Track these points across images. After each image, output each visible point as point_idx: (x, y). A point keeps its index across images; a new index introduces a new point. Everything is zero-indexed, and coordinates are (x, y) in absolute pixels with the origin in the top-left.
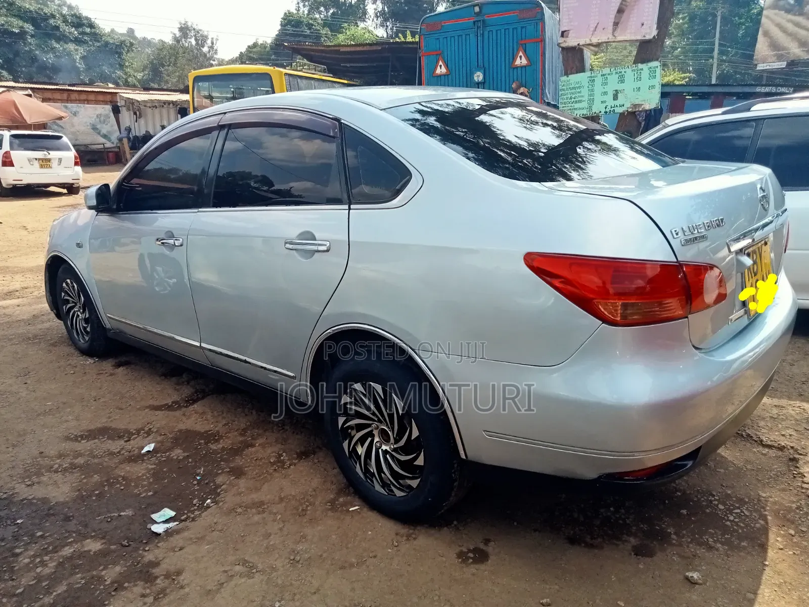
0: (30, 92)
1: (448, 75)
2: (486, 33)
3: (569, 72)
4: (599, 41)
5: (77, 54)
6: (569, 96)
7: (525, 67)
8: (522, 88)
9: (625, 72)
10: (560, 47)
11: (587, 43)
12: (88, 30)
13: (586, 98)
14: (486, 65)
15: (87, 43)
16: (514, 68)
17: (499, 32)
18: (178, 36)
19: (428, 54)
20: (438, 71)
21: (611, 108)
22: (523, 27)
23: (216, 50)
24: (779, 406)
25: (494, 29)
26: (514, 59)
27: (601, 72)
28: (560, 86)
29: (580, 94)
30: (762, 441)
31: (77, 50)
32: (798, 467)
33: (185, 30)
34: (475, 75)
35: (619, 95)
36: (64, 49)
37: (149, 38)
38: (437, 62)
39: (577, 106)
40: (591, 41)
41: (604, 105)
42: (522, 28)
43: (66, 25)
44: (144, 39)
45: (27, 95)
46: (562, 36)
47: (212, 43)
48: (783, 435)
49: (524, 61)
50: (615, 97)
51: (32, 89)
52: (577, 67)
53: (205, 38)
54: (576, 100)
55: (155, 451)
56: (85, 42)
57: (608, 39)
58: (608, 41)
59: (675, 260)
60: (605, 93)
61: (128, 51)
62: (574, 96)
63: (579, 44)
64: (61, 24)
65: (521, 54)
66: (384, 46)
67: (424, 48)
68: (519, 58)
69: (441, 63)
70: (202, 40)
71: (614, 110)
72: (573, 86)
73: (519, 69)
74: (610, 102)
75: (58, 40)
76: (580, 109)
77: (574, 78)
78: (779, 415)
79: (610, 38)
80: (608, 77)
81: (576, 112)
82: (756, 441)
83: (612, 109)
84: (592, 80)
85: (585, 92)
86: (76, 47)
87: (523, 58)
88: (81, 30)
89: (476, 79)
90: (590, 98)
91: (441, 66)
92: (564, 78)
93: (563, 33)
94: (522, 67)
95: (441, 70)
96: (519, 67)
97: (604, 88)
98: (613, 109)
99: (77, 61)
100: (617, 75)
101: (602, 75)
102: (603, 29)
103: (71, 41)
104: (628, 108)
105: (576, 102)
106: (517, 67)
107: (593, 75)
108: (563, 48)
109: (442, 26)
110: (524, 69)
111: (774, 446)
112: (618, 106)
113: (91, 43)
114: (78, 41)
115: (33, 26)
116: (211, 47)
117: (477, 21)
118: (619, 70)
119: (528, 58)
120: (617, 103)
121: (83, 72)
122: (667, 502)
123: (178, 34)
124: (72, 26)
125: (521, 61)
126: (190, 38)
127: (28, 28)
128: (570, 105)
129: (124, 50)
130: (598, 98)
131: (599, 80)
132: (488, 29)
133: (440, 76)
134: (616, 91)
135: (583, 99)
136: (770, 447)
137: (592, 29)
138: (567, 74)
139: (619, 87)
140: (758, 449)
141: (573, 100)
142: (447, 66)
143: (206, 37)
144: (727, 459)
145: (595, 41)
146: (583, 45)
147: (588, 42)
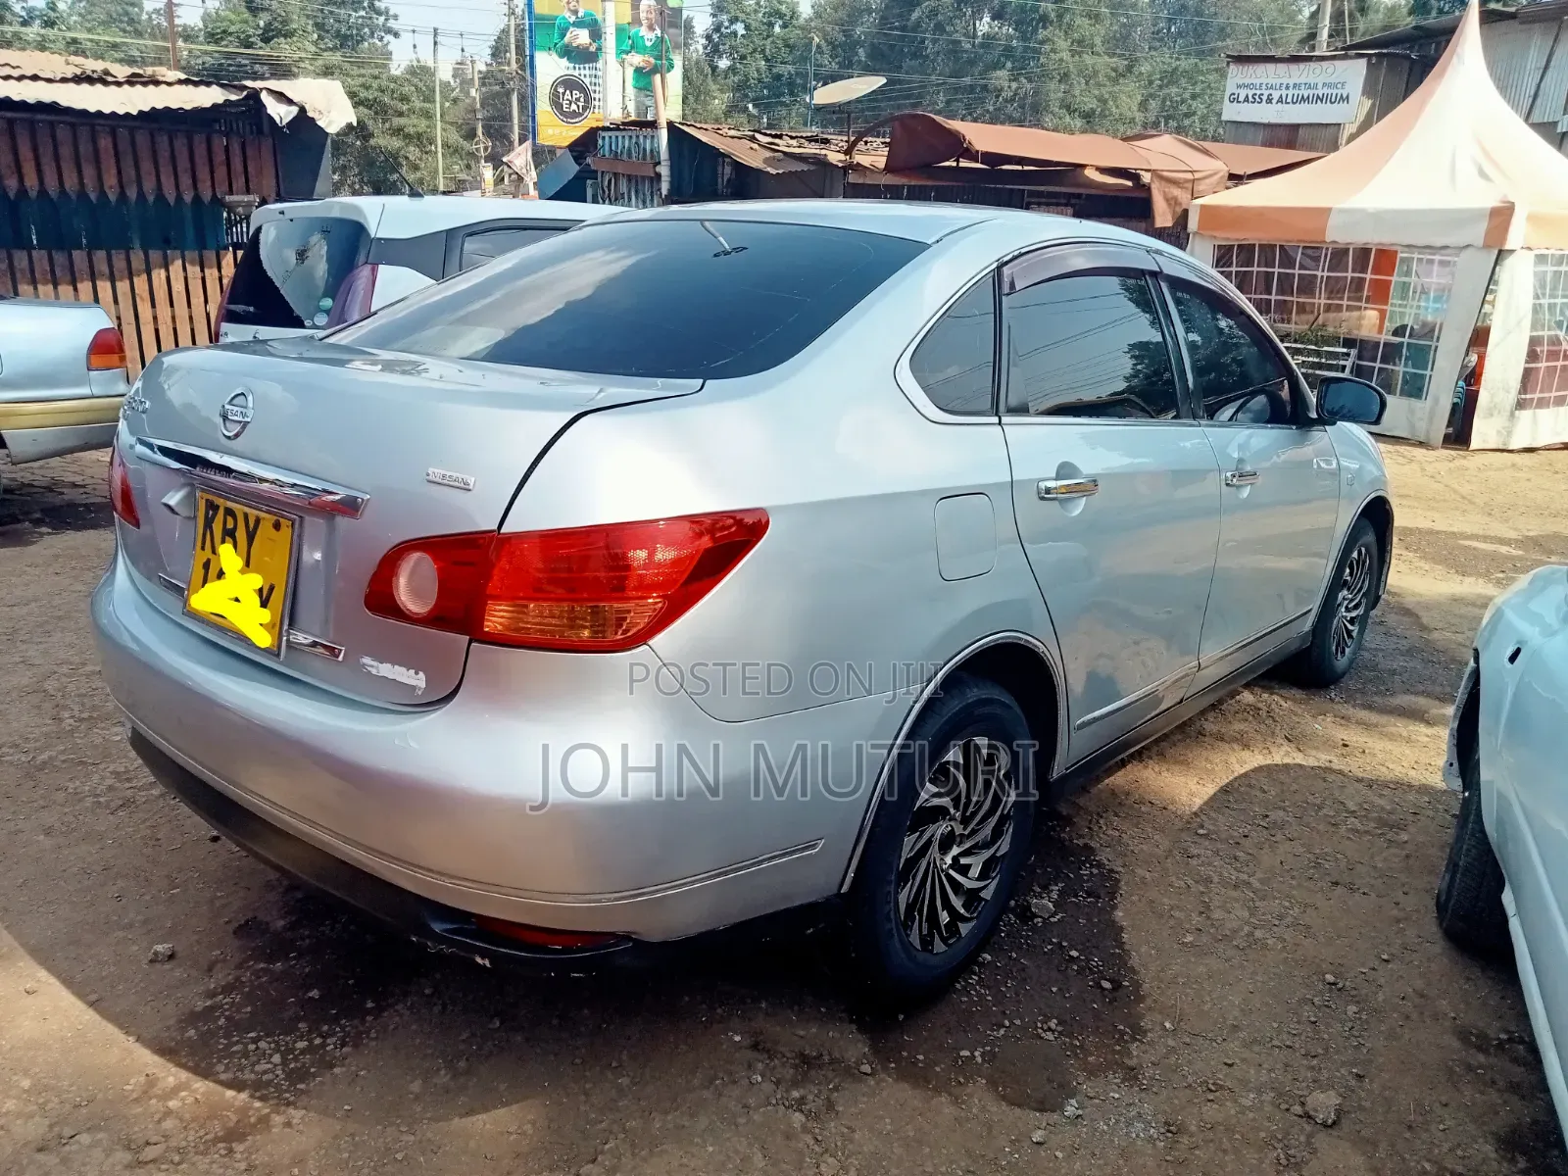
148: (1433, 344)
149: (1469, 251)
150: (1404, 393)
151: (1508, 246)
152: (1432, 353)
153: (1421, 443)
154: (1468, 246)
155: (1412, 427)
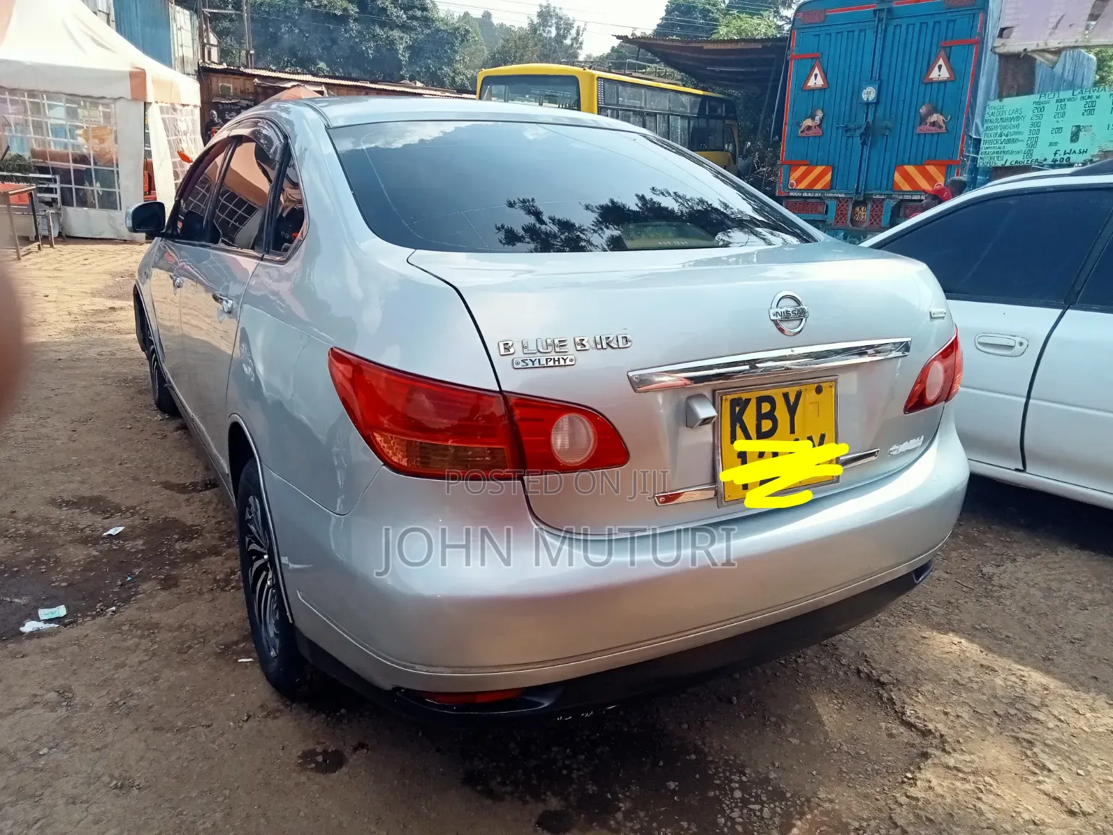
0: (323, 88)
1: (825, 89)
2: (891, 29)
3: (1004, 94)
4: (1060, 45)
5: (402, 44)
6: (999, 131)
7: (945, 82)
8: (935, 115)
9: (1098, 97)
10: (995, 53)
11: (1040, 48)
12: (419, 13)
13: (1025, 137)
14: (884, 78)
15: (416, 29)
16: (926, 84)
17: (911, 27)
18: (535, 23)
19: (800, 58)
20: (812, 83)
21: (1065, 154)
22: (952, 20)
23: (581, 43)
24: (988, 667)
25: (904, 22)
26: (929, 69)
27: (1056, 95)
28: (987, 115)
29: (1016, 130)
30: (903, 713)
31: (402, 38)
32: (920, 768)
33: (545, 15)
34: (865, 91)
35: (1081, 134)
36: (388, 37)
37: (508, 25)
38: (813, 69)
39: (1008, 147)
40: (1046, 45)
41: (1054, 149)
42: (949, 21)
43: (395, 7)
44: (502, 25)
45: (318, 92)
46: (1001, 35)
47: (578, 34)
48: (946, 714)
49: (945, 74)
50: (1075, 137)
51: (326, 84)
52: (1019, 86)
53: (569, 26)
54: (1009, 137)
55: (118, 536)
56: (412, 29)
57: (1077, 41)
58: (1076, 45)
59: (498, 390)
60: (1059, 130)
61: (462, 41)
62: (1006, 132)
63: (1025, 50)
64: (389, 6)
65: (941, 62)
66: (766, 44)
67: (795, 49)
68: (936, 68)
69: (817, 71)
70: (565, 26)
71: (1069, 158)
72: (1007, 116)
73: (935, 86)
74: (1065, 144)
75: (382, 25)
76: (1012, 152)
77: (1013, 103)
78: (972, 681)
79: (1080, 40)
80: (1068, 103)
81: (1006, 157)
82: (896, 712)
83: (1065, 157)
84: (1040, 107)
85: (1025, 127)
86: (402, 35)
87: (944, 68)
88: (410, 13)
89: (864, 97)
90: (1031, 136)
91: (816, 75)
92: (996, 103)
93: (1002, 30)
94: (940, 82)
95: (815, 81)
96: (936, 82)
97: (1058, 122)
98: (1068, 155)
99: (400, 52)
100: (1084, 102)
101: (1057, 101)
102: (1070, 26)
103: (397, 26)
104: (1093, 156)
105: (1009, 141)
106: (932, 82)
107: (1043, 99)
108: (1001, 56)
109: (826, 16)
110: (942, 85)
111: (915, 727)
112: (1077, 152)
113: (419, 29)
114: (404, 28)
115: (358, 7)
116: (575, 39)
117: (880, 10)
118: (1087, 94)
119: (951, 69)
120: (1076, 146)
121: (405, 66)
122: (661, 763)
123: (536, 20)
124: (401, 9)
125: (940, 73)
126: (550, 27)
127: (352, 10)
128: (997, 145)
129: (457, 39)
130: (1045, 136)
131: (1051, 107)
132: (895, 22)
133: (813, 90)
134: (1078, 127)
135: (1020, 137)
136: (910, 726)
137: (1051, 26)
138: (1000, 96)
139: (1083, 121)
140: (889, 725)
141: (1004, 137)
142: (825, 77)
143: (571, 26)
144: (824, 725)
145: (1053, 44)
146: (1034, 51)
147: (1042, 46)
148: (115, 169)
149: (122, 101)
150: (102, 206)
151: (149, 101)
152: (116, 176)
153: (125, 241)
154: (120, 98)
155: (116, 230)
